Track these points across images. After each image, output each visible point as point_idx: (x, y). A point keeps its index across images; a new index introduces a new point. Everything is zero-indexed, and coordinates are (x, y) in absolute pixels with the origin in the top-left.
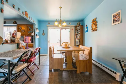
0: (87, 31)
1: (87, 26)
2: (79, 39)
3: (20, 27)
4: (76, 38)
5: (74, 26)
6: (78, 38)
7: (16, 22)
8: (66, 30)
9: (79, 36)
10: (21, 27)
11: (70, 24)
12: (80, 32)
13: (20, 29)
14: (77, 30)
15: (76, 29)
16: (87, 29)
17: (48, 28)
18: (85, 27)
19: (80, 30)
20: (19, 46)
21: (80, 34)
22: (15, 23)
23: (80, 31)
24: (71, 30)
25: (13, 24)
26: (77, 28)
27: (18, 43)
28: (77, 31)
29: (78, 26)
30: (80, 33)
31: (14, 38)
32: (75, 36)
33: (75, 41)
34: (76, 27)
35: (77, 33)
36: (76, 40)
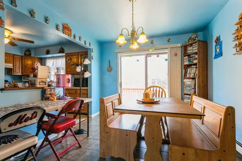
0: (220, 55)
1: (218, 39)
2: (193, 79)
3: (68, 58)
4: (184, 76)
5: (179, 45)
6: (191, 76)
7: (63, 49)
8: (158, 56)
9: (192, 71)
10: (71, 57)
11: (168, 41)
12: (196, 59)
13: (70, 61)
14: (189, 56)
15: (185, 53)
16: (221, 49)
17: (119, 55)
18: (214, 44)
19: (196, 53)
20: (45, 94)
21: (195, 64)
22: (62, 51)
23: (197, 56)
24: (171, 56)
25: (59, 53)
26: (189, 48)
27: (42, 88)
28: (187, 57)
29: (191, 45)
30: (195, 62)
31: (35, 78)
32: (184, 70)
33: (183, 83)
34: (185, 48)
35: (187, 63)
36: (185, 80)
